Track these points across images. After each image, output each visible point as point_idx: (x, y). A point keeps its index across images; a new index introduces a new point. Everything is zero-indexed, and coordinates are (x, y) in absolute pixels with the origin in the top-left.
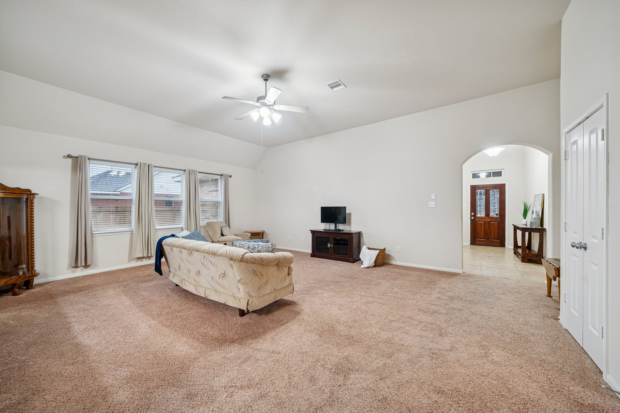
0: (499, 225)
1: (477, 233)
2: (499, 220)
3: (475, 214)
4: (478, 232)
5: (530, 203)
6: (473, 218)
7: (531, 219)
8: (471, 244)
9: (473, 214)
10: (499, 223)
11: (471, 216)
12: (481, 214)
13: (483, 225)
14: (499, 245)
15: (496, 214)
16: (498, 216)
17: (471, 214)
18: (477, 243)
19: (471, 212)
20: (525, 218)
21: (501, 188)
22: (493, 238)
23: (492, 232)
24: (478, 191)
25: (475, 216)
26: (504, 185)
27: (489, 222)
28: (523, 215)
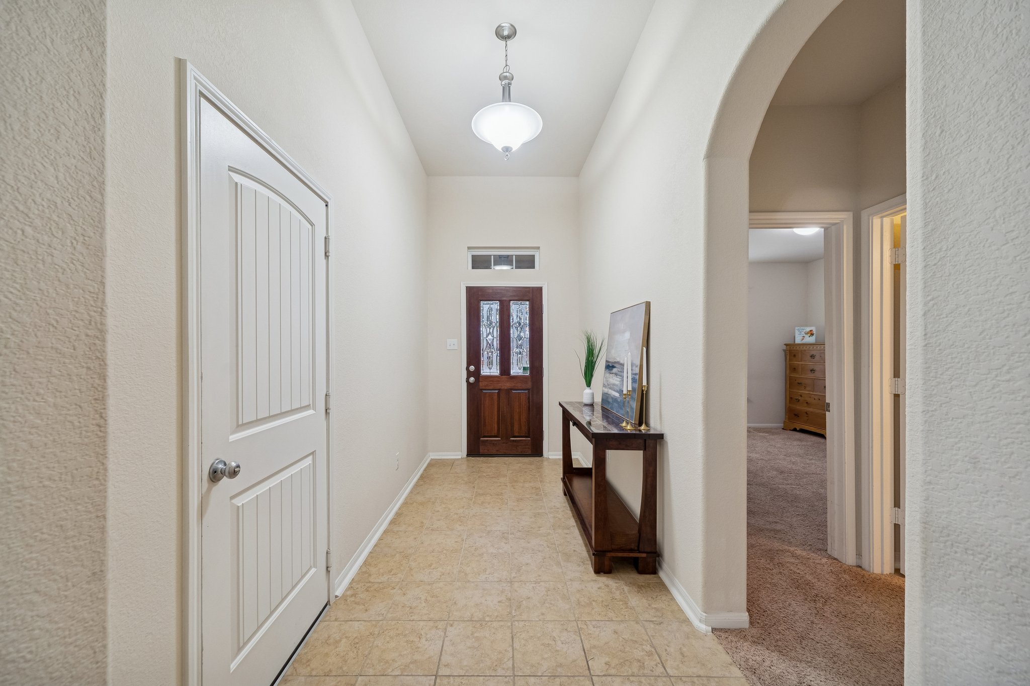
0: (529, 398)
1: (483, 423)
2: (529, 385)
3: (478, 369)
4: (485, 420)
5: (600, 337)
6: (472, 379)
7: (604, 386)
8: (469, 455)
9: (472, 368)
10: (529, 391)
11: (469, 374)
12: (490, 369)
13: (496, 397)
14: (530, 452)
15: (525, 369)
16: (528, 374)
17: (467, 369)
18: (482, 450)
19: (469, 365)
20: (589, 384)
21: (533, 297)
22: (517, 434)
23: (516, 417)
24: (485, 307)
25: (477, 374)
26: (539, 290)
27: (509, 391)
28: (585, 374)
